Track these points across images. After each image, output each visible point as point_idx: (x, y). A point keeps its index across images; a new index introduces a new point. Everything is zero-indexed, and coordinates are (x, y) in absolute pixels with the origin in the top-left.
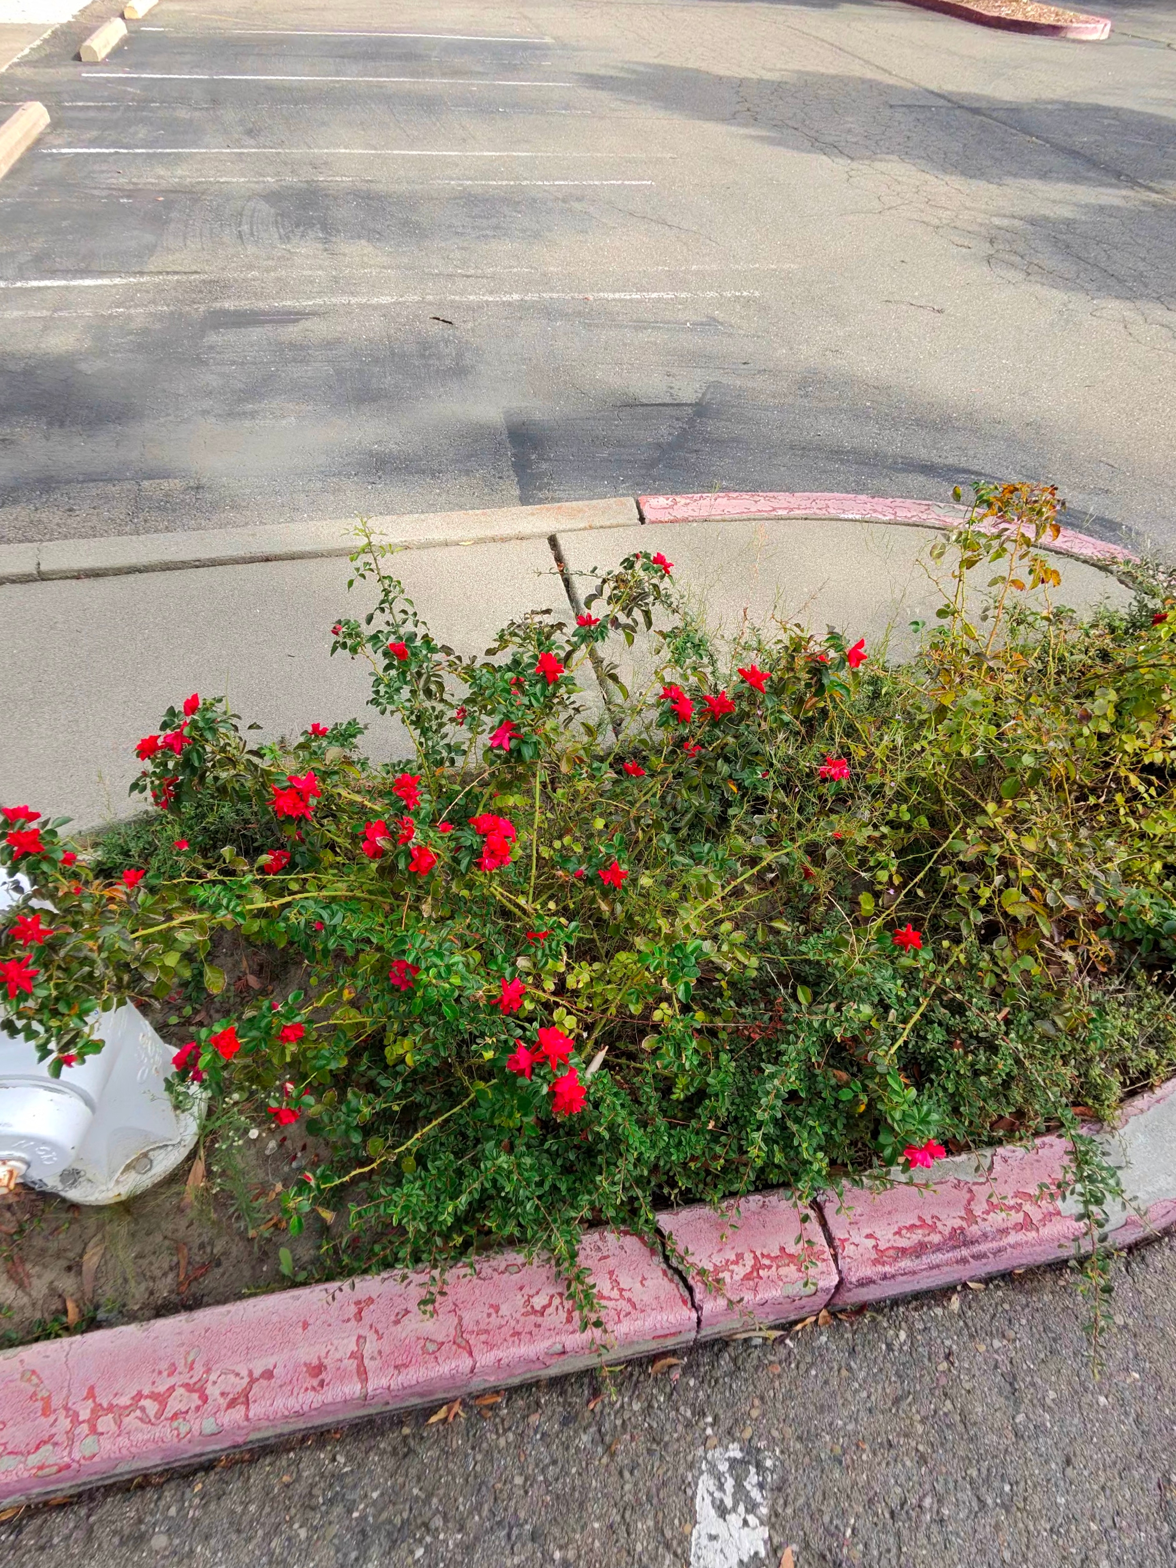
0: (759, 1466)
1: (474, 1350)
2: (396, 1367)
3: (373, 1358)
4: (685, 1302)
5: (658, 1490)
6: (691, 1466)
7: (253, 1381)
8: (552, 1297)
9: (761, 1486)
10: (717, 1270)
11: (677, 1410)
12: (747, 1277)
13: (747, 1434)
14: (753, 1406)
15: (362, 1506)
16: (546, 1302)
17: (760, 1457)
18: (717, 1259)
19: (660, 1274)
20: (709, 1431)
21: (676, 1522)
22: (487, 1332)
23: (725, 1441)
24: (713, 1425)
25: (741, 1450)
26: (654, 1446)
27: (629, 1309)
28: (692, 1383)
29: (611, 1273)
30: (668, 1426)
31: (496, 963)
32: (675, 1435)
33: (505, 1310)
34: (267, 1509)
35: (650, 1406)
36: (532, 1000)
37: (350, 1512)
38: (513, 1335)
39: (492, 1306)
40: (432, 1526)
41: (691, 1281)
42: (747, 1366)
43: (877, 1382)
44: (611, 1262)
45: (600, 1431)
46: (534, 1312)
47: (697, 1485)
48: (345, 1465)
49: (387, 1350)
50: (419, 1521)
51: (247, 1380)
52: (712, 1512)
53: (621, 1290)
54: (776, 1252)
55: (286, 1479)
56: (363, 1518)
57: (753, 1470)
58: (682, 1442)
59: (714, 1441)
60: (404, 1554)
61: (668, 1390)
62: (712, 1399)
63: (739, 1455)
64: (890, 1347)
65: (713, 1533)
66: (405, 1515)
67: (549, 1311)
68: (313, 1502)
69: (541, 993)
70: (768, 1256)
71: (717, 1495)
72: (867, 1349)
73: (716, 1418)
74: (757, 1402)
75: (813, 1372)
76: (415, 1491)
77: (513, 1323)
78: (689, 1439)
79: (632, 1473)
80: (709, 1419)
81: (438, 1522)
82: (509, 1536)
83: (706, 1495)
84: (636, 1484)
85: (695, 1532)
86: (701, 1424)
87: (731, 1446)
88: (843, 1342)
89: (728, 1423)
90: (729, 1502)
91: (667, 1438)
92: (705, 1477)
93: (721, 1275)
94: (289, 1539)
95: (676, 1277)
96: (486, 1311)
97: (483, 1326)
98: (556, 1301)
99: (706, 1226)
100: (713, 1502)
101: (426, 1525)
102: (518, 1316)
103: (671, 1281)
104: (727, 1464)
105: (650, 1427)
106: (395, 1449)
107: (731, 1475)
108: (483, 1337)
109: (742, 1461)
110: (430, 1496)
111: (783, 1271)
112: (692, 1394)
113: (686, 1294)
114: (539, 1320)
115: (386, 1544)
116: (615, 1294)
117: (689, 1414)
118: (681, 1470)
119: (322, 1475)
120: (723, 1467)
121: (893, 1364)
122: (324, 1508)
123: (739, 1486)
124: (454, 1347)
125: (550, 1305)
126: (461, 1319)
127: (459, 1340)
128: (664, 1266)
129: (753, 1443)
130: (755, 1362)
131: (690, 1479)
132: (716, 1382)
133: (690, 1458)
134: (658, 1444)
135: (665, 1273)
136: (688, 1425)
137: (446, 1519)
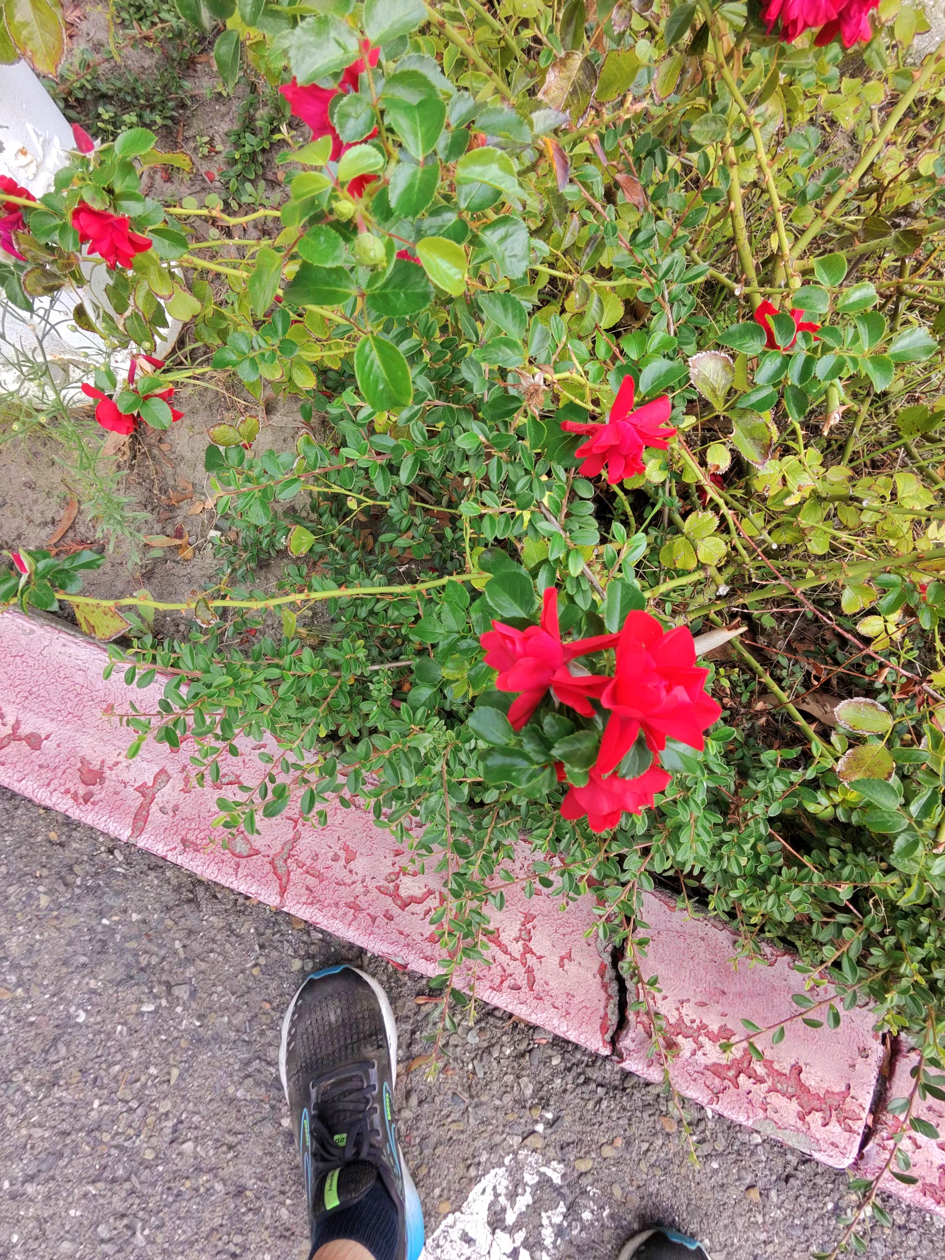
0: (572, 1209)
1: (290, 887)
2: (184, 841)
3: (162, 810)
4: (604, 1029)
5: (439, 1143)
6: (492, 1148)
7: (14, 736)
8: (430, 892)
9: (559, 1232)
10: (680, 1028)
11: (518, 1077)
12: (716, 1070)
13: (583, 1166)
14: (611, 1143)
15: (116, 918)
16: (418, 893)
17: (582, 1201)
18: (689, 1013)
19: (596, 967)
20: (540, 1128)
21: (437, 1191)
22: (320, 877)
23: (551, 1153)
24: (550, 1124)
25: (564, 1176)
26: (465, 1096)
27: (522, 979)
28: (555, 1061)
29: (529, 918)
30: (495, 1086)
31: (642, 345)
32: (498, 1102)
33: (360, 865)
34: (23, 850)
35: (488, 1050)
36: (668, 466)
37: (101, 914)
38: (348, 905)
39: (346, 848)
40: (176, 991)
41: (631, 1015)
42: (637, 1095)
43: (789, 1237)
44: (539, 904)
45: (413, 1032)
46: (395, 895)
47: (486, 1172)
48: (120, 866)
49: (186, 811)
50: (164, 978)
51: (8, 730)
52: (484, 1215)
53: (528, 950)
54: (784, 1066)
55: (53, 836)
56: (111, 930)
57: (562, 1208)
58: (500, 1115)
59: (539, 1143)
60: (131, 998)
61: (522, 1047)
62: (568, 1097)
63: (557, 1180)
64: (838, 1211)
65: (471, 1235)
66: (154, 960)
67: (413, 907)
68: (70, 878)
69: (692, 463)
70: (769, 1064)
71: (502, 1200)
72: (806, 1191)
73: (556, 1119)
74: (619, 1142)
75: (715, 1165)
76: (178, 945)
77: (359, 889)
78: (510, 1117)
79: (420, 1103)
80: (549, 1116)
81: (182, 992)
82: (248, 1063)
83: (489, 1190)
84: (417, 1118)
85: (450, 1219)
86: (536, 1114)
87: (554, 1164)
88: (780, 1161)
89: (568, 1137)
90: (510, 1218)
91: (484, 1098)
92: (501, 1171)
93: (680, 1039)
94: (29, 896)
95: (614, 987)
96: (336, 848)
97: (320, 866)
98: (432, 902)
99: (703, 956)
100: (492, 1204)
101: (169, 986)
102: (371, 885)
103: (605, 986)
104: (536, 1179)
105: (474, 1073)
106: (180, 886)
107: (533, 1195)
108: (311, 881)
109: (557, 1189)
110: (189, 961)
111: (776, 1100)
112: (547, 1073)
113: (614, 1019)
114: (395, 910)
115: (120, 975)
116: (516, 948)
117: (528, 1092)
118: (478, 1143)
119: (91, 858)
120: (531, 1179)
121: (827, 1232)
122: (78, 891)
123: (536, 1208)
124: (268, 867)
125: (420, 901)
126: (296, 838)
127: (279, 863)
128: (608, 960)
129: (584, 1181)
130: (649, 1099)
131: (483, 1158)
132: (587, 1081)
133: (497, 1139)
134: (472, 1097)
135: (602, 972)
136: (521, 1103)
137: (193, 994)
